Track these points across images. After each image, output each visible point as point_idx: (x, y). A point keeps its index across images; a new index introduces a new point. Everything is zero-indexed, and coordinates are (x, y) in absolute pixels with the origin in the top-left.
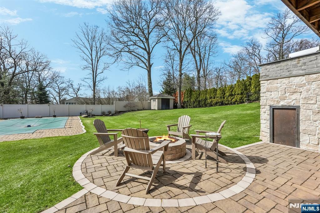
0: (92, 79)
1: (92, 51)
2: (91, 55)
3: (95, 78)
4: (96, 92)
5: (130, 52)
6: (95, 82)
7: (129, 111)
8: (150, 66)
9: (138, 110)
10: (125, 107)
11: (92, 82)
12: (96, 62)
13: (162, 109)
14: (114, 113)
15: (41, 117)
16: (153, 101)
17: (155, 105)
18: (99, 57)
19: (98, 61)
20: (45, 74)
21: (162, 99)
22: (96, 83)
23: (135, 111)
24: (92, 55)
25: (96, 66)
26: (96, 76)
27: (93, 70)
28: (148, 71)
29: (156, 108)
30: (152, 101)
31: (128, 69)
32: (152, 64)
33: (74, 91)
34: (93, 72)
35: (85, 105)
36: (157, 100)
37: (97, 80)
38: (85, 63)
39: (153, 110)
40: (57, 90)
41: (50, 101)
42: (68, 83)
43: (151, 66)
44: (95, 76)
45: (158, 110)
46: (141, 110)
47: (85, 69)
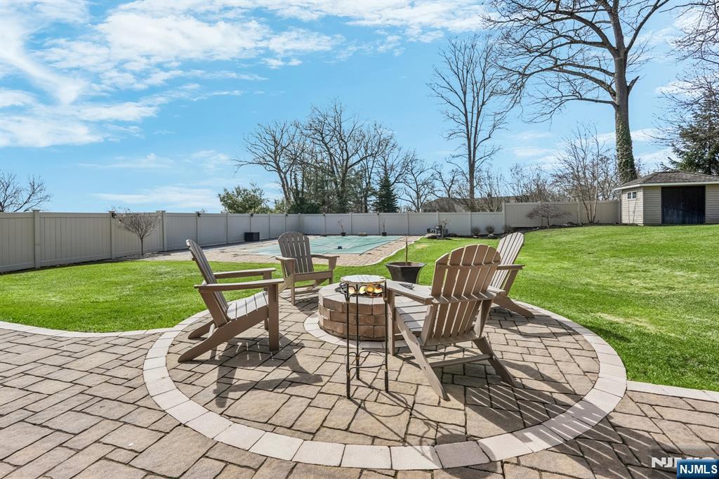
0: (467, 156)
1: (465, 93)
2: (465, 104)
3: (472, 152)
4: (475, 184)
5: (558, 67)
6: (474, 162)
7: (542, 228)
8: (625, 89)
9: (572, 225)
10: (530, 216)
11: (468, 163)
12: (475, 116)
13: (665, 222)
14: (503, 232)
15: (366, 235)
16: (629, 198)
17: (633, 209)
18: (480, 103)
19: (479, 113)
20: (395, 158)
21: (663, 188)
22: (476, 165)
23: (561, 227)
24: (467, 102)
25: (474, 125)
26: (475, 148)
27: (468, 135)
28: (617, 107)
29: (640, 221)
30: (625, 197)
31: (549, 115)
32: (633, 82)
33: (445, 186)
34: (469, 139)
35: (437, 213)
36: (640, 194)
37: (478, 155)
38: (452, 125)
39: (626, 225)
40: (414, 186)
41: (397, 208)
42: (432, 171)
43: (629, 89)
44: (472, 149)
45: (646, 224)
46: (583, 225)
47: (451, 137)
